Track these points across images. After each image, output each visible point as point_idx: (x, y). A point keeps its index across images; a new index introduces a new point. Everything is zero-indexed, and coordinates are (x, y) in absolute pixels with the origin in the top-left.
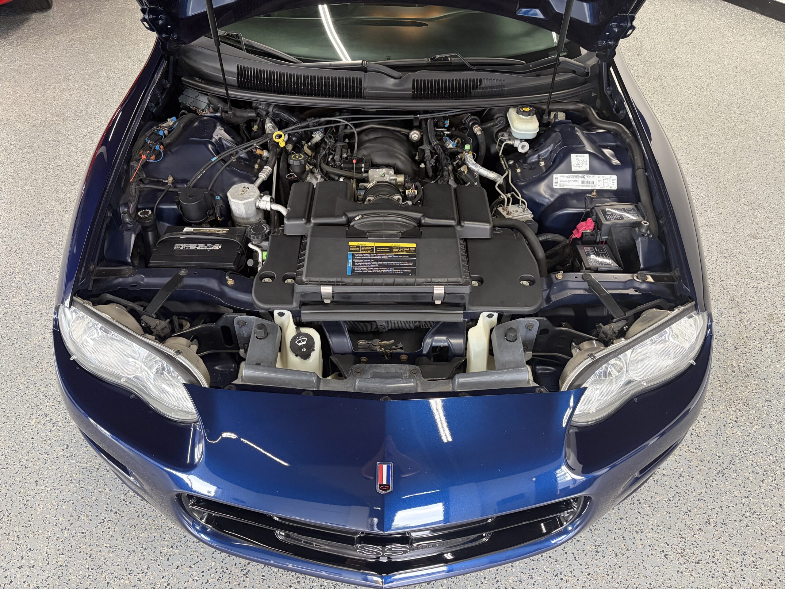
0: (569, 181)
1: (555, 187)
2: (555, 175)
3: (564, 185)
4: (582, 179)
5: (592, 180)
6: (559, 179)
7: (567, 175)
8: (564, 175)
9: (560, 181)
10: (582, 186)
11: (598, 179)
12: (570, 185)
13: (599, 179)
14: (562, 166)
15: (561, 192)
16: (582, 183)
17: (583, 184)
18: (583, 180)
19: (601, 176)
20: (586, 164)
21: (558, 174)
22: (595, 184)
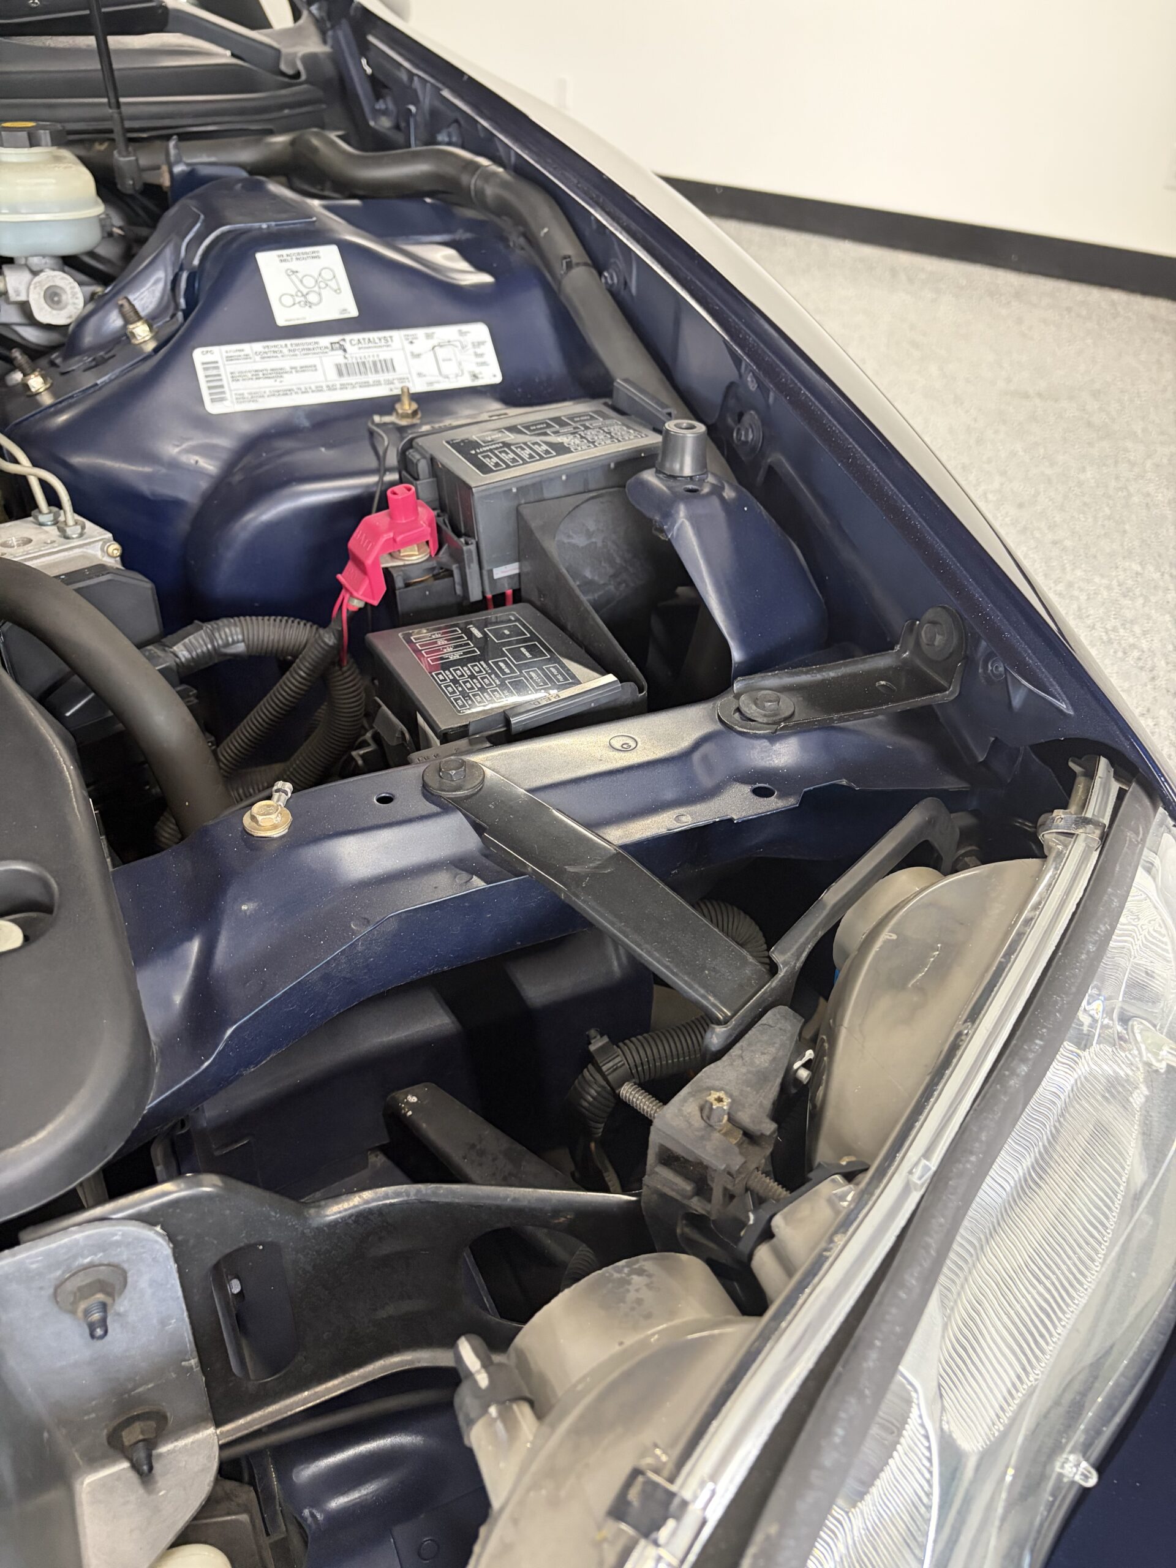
0: (278, 373)
1: (212, 408)
2: (200, 356)
3: (254, 396)
4: (338, 357)
5: (384, 354)
6: (226, 370)
7: (258, 346)
8: (247, 347)
9: (234, 379)
10: (343, 387)
11: (409, 348)
12: (287, 392)
13: (416, 348)
14: (229, 311)
15: (247, 428)
16: (340, 374)
17: (346, 380)
18: (342, 361)
19: (420, 332)
20: (338, 291)
21: (215, 349)
22: (401, 369)
